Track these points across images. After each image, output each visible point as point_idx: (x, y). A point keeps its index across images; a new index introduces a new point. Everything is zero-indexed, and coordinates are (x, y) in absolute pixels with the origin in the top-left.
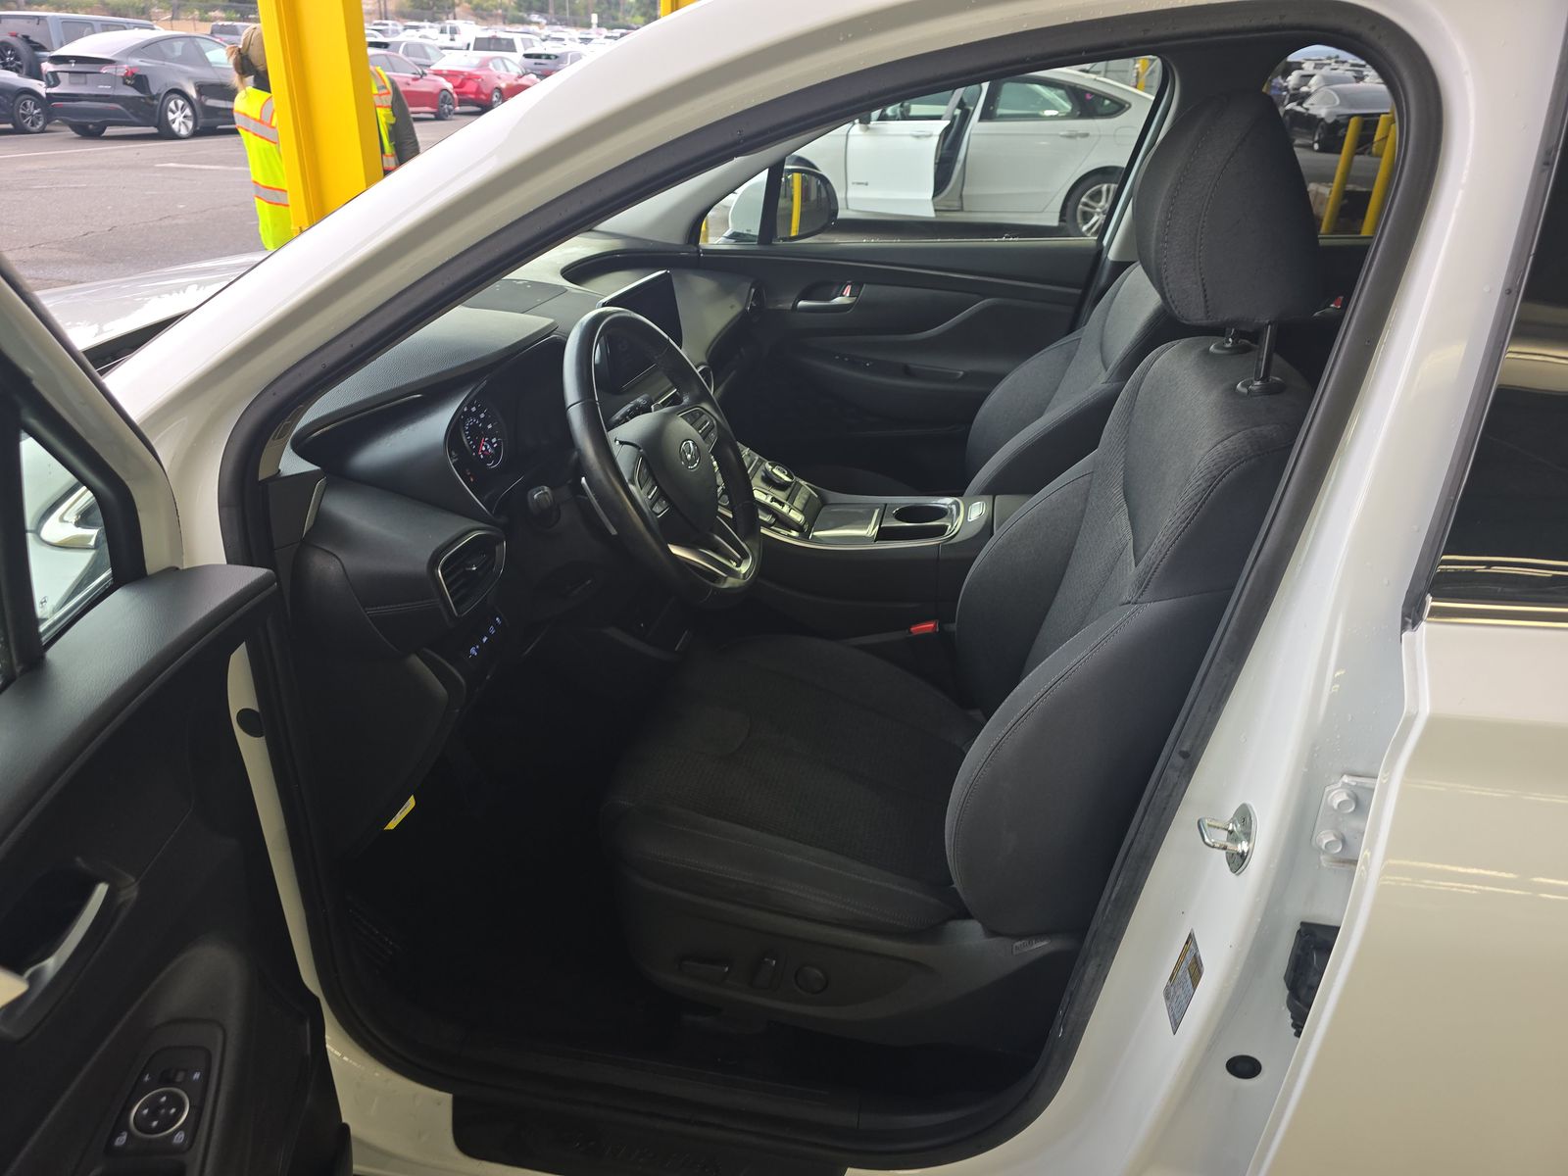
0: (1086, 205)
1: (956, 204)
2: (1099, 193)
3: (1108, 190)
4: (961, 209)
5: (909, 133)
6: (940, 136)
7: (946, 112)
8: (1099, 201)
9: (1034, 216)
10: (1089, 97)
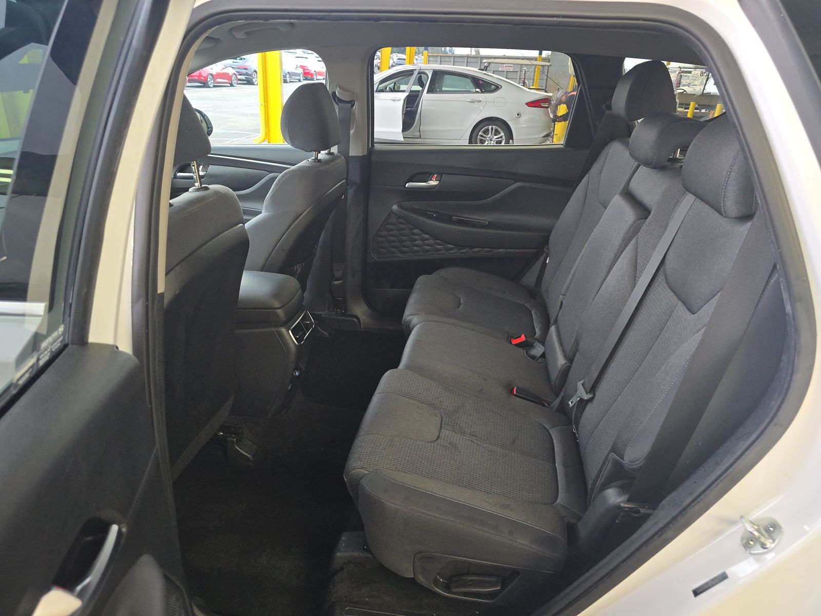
0: (481, 136)
1: (418, 134)
2: (488, 130)
3: (492, 129)
4: (420, 137)
5: (390, 98)
6: (404, 100)
7: (407, 88)
8: (488, 134)
9: (456, 141)
10: (481, 82)
